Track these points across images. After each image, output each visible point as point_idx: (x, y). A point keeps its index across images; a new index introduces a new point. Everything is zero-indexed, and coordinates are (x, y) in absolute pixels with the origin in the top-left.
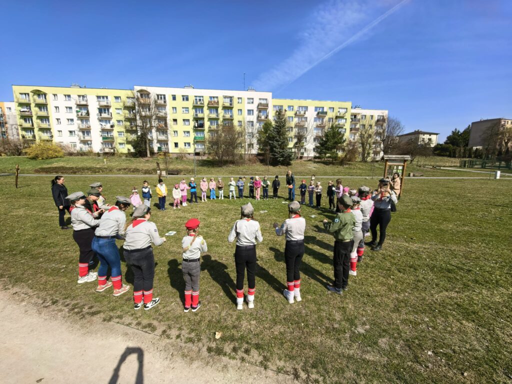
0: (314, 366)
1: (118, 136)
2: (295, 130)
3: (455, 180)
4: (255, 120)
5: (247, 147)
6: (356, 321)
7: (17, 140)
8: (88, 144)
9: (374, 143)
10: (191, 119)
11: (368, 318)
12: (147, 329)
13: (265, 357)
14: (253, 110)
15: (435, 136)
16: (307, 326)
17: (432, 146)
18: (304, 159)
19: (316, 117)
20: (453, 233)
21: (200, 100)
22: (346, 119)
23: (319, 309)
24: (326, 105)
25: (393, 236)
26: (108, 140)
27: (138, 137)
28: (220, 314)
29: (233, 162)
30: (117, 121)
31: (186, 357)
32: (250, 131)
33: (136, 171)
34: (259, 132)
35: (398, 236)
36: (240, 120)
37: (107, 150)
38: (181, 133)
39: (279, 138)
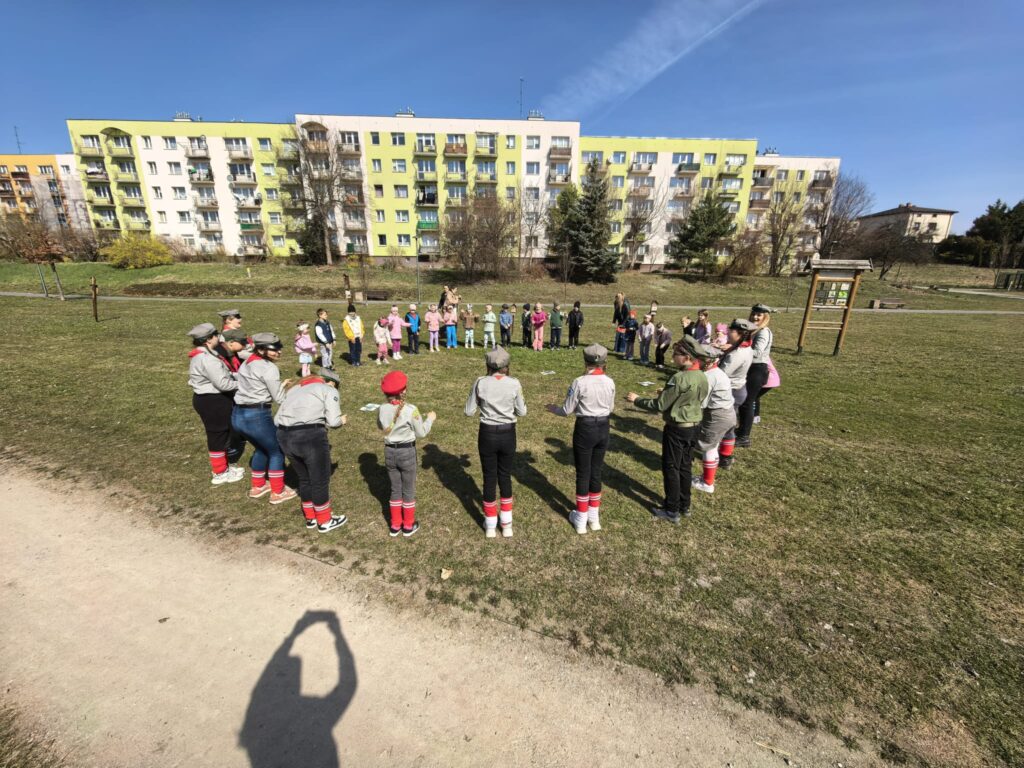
0: (608, 630)
1: (269, 221)
2: (628, 207)
3: (975, 317)
4: (542, 186)
5: (523, 242)
6: (699, 569)
7: (86, 231)
8: (216, 239)
9: (800, 234)
10: (411, 184)
11: (722, 564)
12: (327, 559)
13: (523, 612)
14: (538, 164)
15: (947, 217)
16: (605, 570)
17: (937, 240)
18: (642, 270)
19: (674, 175)
20: (936, 425)
21: (428, 142)
22: (742, 180)
23: (632, 546)
24: (698, 147)
25: (804, 425)
26: (252, 231)
27: (307, 224)
28: (451, 543)
29: (494, 276)
30: (266, 190)
31: (391, 602)
32: (531, 209)
33: (308, 291)
34: (551, 212)
35: (815, 425)
36: (511, 186)
37: (251, 251)
38: (391, 215)
39: (592, 223)
